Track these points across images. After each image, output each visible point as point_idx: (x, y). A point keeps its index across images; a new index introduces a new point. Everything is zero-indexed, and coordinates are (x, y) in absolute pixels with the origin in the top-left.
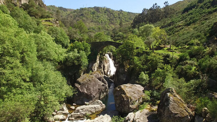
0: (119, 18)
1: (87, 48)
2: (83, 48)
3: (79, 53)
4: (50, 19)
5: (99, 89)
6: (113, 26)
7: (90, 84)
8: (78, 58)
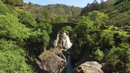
0: (72, 10)
1: (49, 28)
2: (46, 28)
3: (42, 32)
4: (23, 7)
5: (58, 66)
6: (68, 16)
7: (50, 61)
8: (41, 37)
